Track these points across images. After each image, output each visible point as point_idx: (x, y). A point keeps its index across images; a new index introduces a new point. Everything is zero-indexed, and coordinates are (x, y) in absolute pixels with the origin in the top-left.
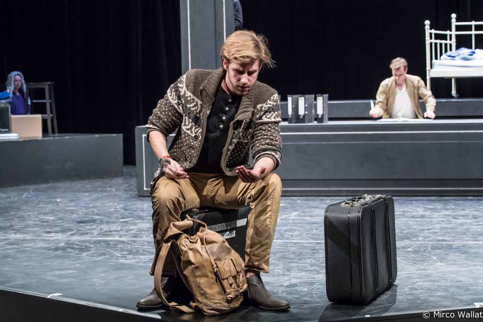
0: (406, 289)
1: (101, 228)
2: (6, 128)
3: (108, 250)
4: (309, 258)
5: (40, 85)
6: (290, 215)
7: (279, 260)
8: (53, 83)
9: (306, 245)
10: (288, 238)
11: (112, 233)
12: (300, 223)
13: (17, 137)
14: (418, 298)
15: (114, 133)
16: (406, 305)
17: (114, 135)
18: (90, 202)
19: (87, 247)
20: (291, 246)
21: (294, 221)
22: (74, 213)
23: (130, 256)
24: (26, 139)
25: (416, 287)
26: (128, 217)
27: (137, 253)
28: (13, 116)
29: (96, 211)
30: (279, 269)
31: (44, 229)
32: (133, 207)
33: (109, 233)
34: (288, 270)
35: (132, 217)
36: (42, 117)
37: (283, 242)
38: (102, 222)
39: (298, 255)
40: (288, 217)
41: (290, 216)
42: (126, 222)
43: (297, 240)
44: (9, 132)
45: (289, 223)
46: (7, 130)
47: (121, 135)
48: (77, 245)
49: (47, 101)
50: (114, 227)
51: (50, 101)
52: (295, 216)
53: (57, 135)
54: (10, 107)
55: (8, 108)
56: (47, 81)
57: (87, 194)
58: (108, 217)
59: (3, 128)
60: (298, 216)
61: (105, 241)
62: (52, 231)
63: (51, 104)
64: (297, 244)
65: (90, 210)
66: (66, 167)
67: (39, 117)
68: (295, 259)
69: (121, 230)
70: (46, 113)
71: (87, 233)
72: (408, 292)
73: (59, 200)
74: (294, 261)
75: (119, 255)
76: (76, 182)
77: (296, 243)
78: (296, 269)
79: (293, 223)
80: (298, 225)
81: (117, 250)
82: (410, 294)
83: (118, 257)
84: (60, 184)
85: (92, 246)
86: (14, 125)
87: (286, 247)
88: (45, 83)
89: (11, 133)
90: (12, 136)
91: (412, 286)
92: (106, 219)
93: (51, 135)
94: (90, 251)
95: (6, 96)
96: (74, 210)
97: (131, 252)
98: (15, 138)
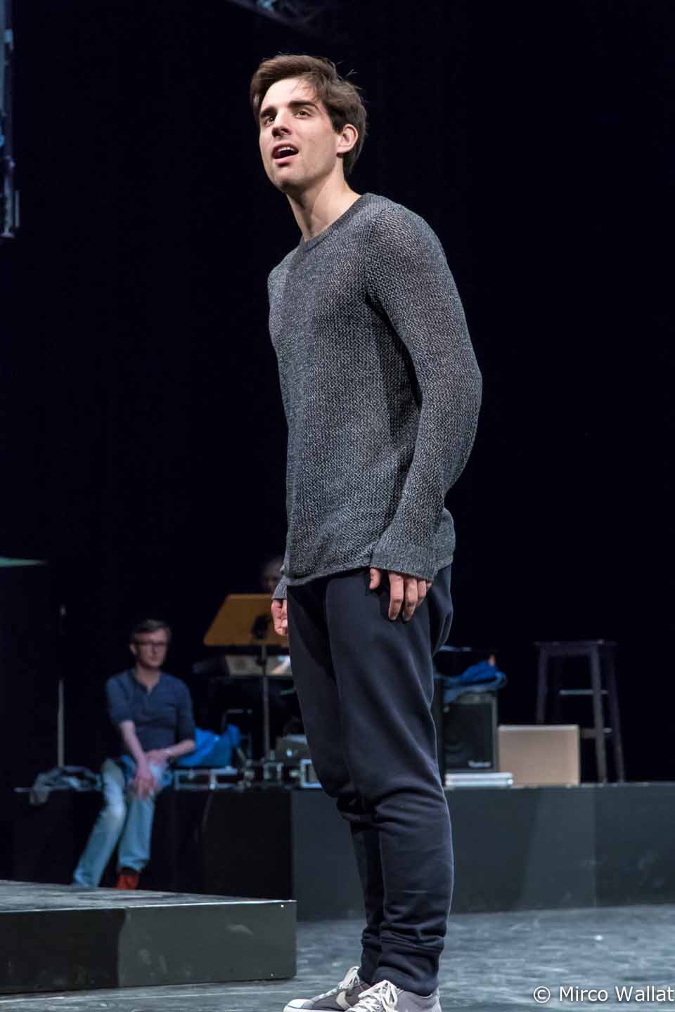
2: (484, 761)
8: (613, 644)
13: (510, 782)
28: (503, 728)
36: (581, 733)
44: (494, 768)
46: (487, 764)
49: (596, 692)
51: (604, 692)
53: (622, 784)
54: (494, 702)
55: (489, 706)
56: (596, 638)
59: (476, 761)
63: (605, 699)
66: (641, 865)
67: (572, 731)
70: (592, 724)
86: (504, 751)
88: (592, 643)
89: (498, 771)
90: (501, 779)
95: (484, 676)
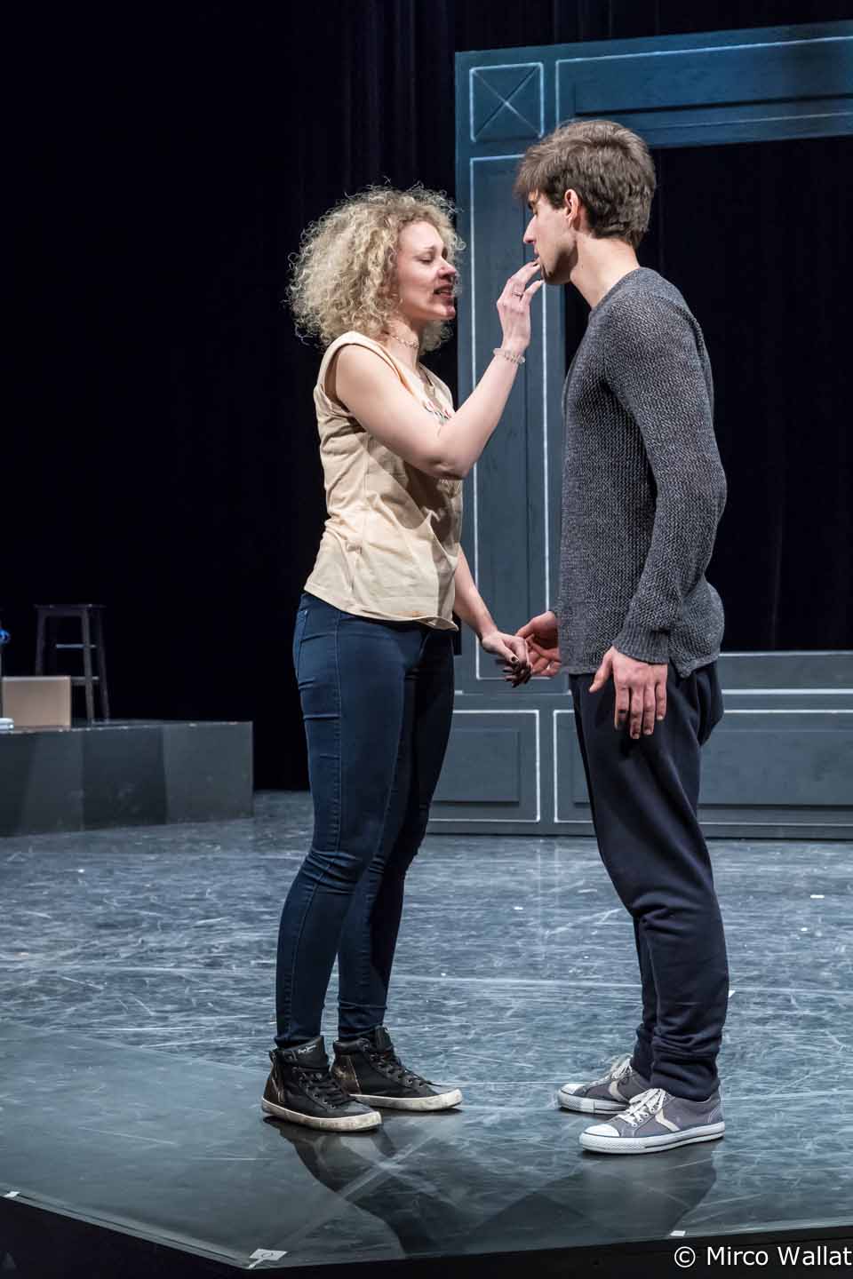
0: (809, 1146)
1: (143, 942)
3: (132, 998)
4: (611, 1031)
5: (68, 612)
6: (597, 915)
7: (535, 1036)
8: (99, 606)
9: (613, 994)
10: (574, 977)
11: (165, 954)
12: (616, 937)
13: (12, 726)
14: (834, 1177)
15: (233, 721)
16: (797, 1199)
17: (235, 723)
18: (151, 876)
19: (87, 989)
20: (577, 998)
21: (604, 932)
22: (100, 903)
23: (176, 1018)
24: (30, 731)
25: (839, 1140)
26: (220, 915)
27: (202, 1008)
28: (6, 679)
29: (153, 898)
30: (527, 1060)
31: (9, 943)
32: (243, 890)
33: (157, 955)
34: (549, 1065)
35: (229, 914)
36: (72, 682)
37: (560, 987)
38: (152, 928)
39: (586, 1023)
40: (591, 922)
41: (598, 919)
42: (211, 926)
43: (597, 980)
45: (590, 937)
47: (250, 724)
48: (65, 983)
49: (86, 646)
50: (173, 939)
51: (92, 645)
52: (609, 918)
53: (107, 722)
56: (87, 602)
57: (152, 857)
58: (175, 913)
60: (617, 919)
61: (135, 975)
62: (25, 946)
63: (93, 652)
64: (593, 993)
65: (141, 896)
66: (121, 795)
67: (66, 681)
68: (574, 1032)
69: (188, 947)
70: (82, 674)
71: (104, 955)
72: (813, 1156)
73: (81, 871)
74: (571, 1038)
75: (152, 1014)
76: (141, 828)
77: (591, 989)
78: (569, 1061)
79: (598, 936)
80: (611, 943)
81: (154, 999)
82: (817, 1162)
83: (149, 1017)
84: (105, 834)
85: (101, 987)
86: (6, 698)
87: (565, 999)
88: (82, 606)
91: (827, 1137)
92: (167, 919)
93: (93, 722)
94: (89, 999)
96: (103, 896)
97: (185, 1007)
98: (6, 727)
